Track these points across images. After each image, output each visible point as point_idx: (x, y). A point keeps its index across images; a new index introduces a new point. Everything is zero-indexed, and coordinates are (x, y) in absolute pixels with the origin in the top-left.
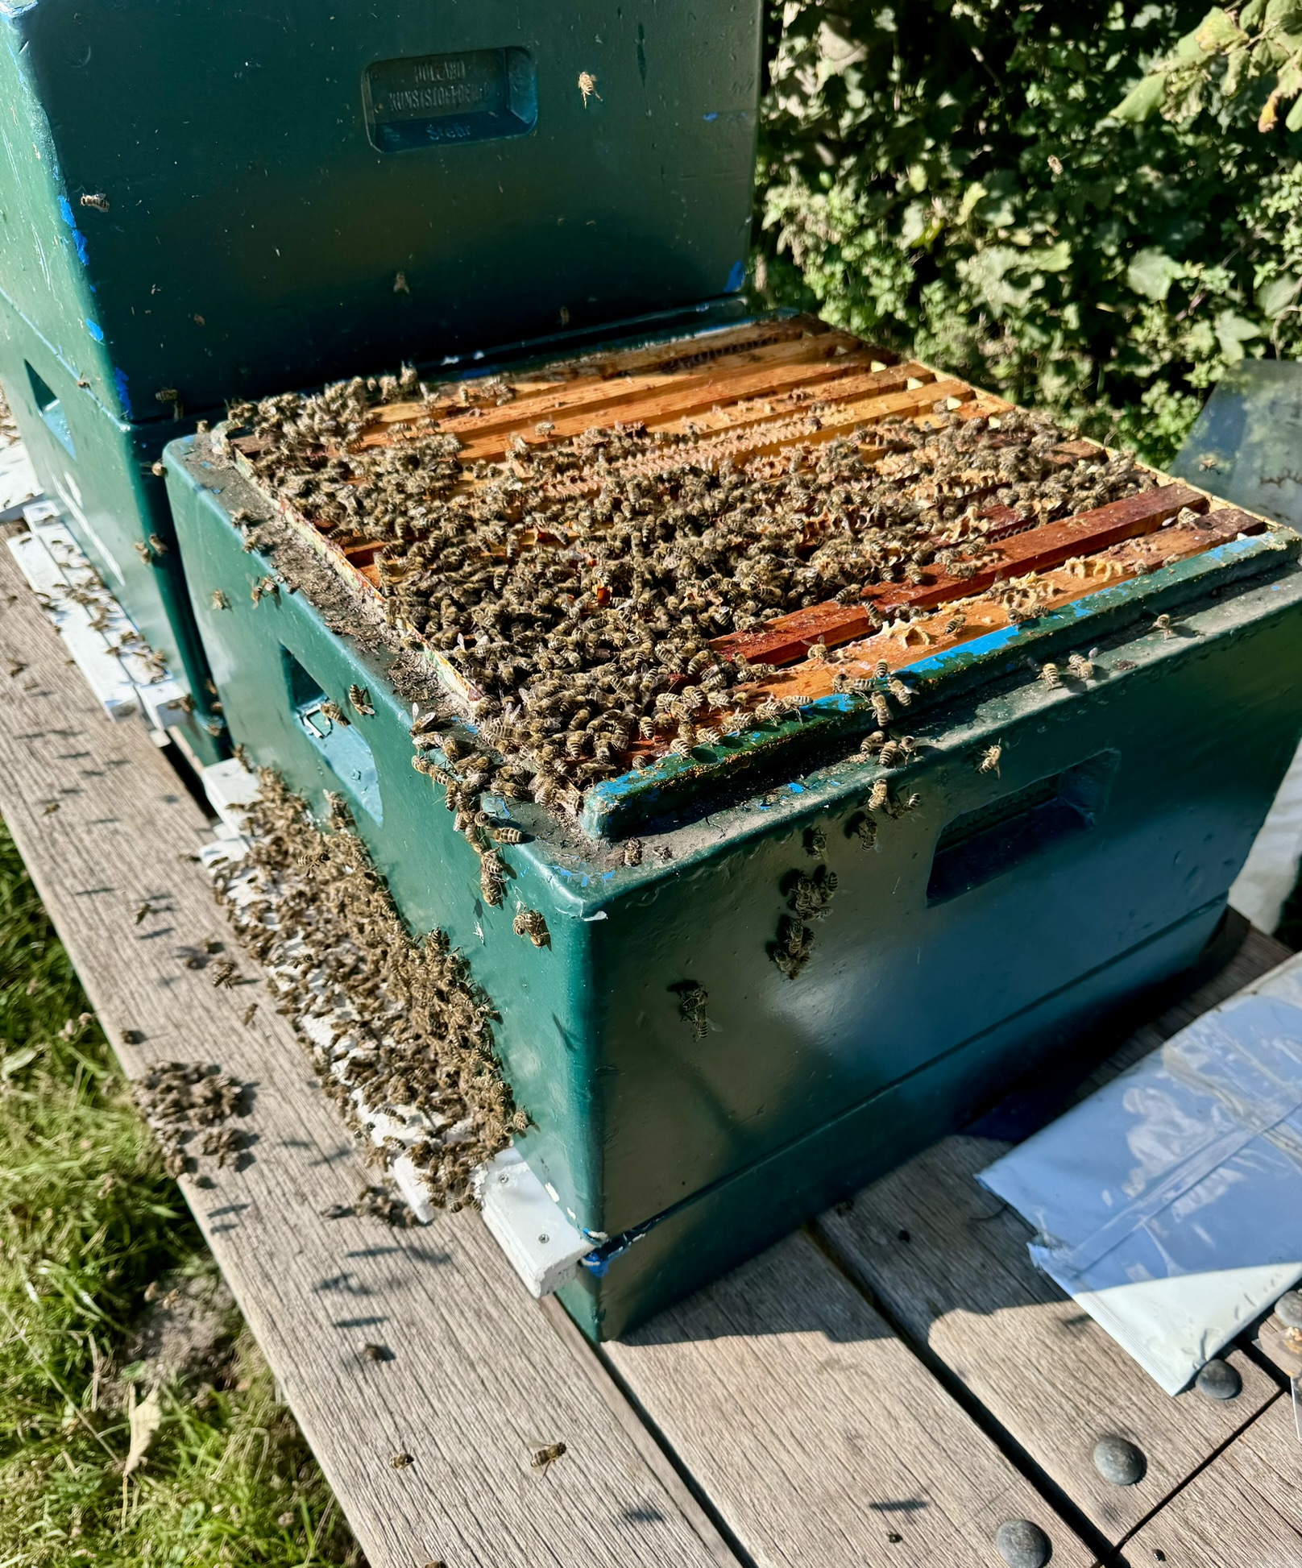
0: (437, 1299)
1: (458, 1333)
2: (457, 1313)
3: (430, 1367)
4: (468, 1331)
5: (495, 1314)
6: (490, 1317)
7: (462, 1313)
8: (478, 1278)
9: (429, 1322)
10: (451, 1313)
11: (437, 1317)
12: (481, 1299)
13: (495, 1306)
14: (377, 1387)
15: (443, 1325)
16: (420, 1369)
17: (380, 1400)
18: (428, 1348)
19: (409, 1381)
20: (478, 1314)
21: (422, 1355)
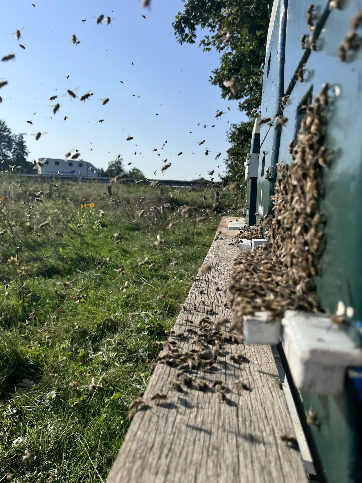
0: (241, 448)
1: (242, 469)
2: (249, 460)
3: (210, 473)
4: (249, 472)
5: (275, 474)
6: (270, 474)
7: (252, 462)
8: (275, 453)
9: (227, 454)
10: (245, 457)
11: (235, 454)
12: (270, 463)
13: (277, 471)
14: (171, 462)
15: (235, 460)
16: (203, 470)
17: (166, 469)
18: (217, 465)
19: (192, 471)
20: (263, 468)
21: (210, 465)
